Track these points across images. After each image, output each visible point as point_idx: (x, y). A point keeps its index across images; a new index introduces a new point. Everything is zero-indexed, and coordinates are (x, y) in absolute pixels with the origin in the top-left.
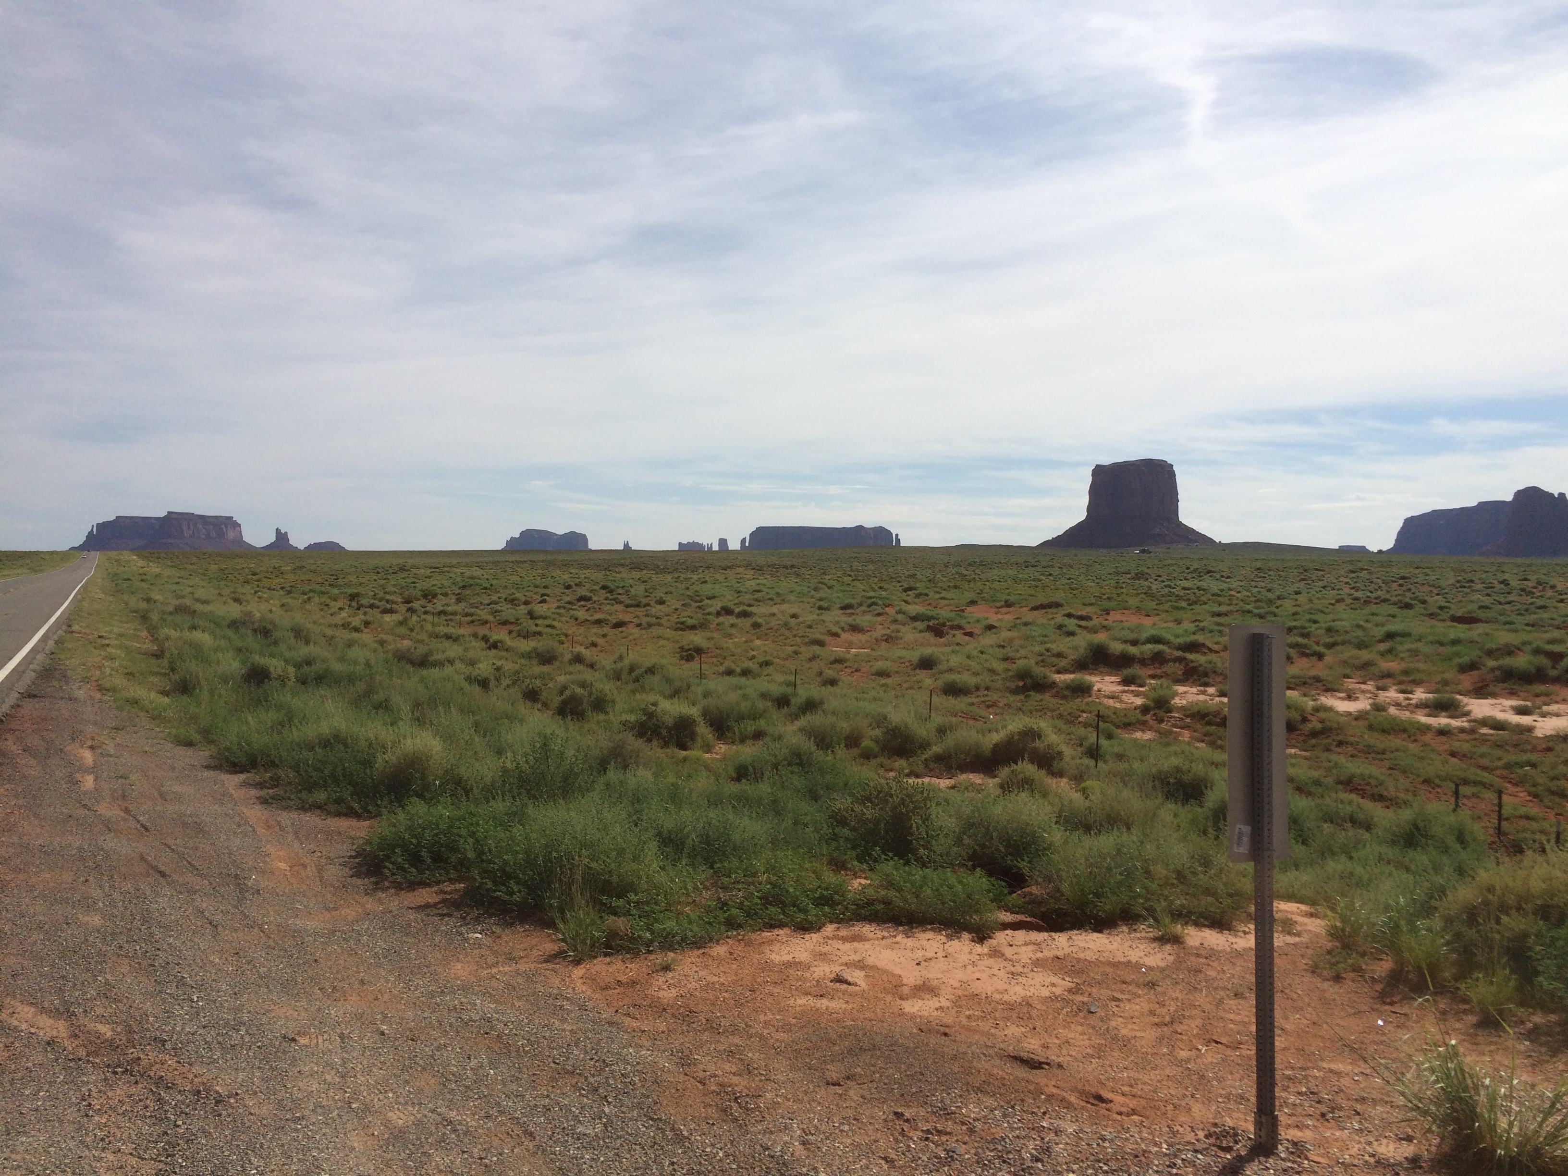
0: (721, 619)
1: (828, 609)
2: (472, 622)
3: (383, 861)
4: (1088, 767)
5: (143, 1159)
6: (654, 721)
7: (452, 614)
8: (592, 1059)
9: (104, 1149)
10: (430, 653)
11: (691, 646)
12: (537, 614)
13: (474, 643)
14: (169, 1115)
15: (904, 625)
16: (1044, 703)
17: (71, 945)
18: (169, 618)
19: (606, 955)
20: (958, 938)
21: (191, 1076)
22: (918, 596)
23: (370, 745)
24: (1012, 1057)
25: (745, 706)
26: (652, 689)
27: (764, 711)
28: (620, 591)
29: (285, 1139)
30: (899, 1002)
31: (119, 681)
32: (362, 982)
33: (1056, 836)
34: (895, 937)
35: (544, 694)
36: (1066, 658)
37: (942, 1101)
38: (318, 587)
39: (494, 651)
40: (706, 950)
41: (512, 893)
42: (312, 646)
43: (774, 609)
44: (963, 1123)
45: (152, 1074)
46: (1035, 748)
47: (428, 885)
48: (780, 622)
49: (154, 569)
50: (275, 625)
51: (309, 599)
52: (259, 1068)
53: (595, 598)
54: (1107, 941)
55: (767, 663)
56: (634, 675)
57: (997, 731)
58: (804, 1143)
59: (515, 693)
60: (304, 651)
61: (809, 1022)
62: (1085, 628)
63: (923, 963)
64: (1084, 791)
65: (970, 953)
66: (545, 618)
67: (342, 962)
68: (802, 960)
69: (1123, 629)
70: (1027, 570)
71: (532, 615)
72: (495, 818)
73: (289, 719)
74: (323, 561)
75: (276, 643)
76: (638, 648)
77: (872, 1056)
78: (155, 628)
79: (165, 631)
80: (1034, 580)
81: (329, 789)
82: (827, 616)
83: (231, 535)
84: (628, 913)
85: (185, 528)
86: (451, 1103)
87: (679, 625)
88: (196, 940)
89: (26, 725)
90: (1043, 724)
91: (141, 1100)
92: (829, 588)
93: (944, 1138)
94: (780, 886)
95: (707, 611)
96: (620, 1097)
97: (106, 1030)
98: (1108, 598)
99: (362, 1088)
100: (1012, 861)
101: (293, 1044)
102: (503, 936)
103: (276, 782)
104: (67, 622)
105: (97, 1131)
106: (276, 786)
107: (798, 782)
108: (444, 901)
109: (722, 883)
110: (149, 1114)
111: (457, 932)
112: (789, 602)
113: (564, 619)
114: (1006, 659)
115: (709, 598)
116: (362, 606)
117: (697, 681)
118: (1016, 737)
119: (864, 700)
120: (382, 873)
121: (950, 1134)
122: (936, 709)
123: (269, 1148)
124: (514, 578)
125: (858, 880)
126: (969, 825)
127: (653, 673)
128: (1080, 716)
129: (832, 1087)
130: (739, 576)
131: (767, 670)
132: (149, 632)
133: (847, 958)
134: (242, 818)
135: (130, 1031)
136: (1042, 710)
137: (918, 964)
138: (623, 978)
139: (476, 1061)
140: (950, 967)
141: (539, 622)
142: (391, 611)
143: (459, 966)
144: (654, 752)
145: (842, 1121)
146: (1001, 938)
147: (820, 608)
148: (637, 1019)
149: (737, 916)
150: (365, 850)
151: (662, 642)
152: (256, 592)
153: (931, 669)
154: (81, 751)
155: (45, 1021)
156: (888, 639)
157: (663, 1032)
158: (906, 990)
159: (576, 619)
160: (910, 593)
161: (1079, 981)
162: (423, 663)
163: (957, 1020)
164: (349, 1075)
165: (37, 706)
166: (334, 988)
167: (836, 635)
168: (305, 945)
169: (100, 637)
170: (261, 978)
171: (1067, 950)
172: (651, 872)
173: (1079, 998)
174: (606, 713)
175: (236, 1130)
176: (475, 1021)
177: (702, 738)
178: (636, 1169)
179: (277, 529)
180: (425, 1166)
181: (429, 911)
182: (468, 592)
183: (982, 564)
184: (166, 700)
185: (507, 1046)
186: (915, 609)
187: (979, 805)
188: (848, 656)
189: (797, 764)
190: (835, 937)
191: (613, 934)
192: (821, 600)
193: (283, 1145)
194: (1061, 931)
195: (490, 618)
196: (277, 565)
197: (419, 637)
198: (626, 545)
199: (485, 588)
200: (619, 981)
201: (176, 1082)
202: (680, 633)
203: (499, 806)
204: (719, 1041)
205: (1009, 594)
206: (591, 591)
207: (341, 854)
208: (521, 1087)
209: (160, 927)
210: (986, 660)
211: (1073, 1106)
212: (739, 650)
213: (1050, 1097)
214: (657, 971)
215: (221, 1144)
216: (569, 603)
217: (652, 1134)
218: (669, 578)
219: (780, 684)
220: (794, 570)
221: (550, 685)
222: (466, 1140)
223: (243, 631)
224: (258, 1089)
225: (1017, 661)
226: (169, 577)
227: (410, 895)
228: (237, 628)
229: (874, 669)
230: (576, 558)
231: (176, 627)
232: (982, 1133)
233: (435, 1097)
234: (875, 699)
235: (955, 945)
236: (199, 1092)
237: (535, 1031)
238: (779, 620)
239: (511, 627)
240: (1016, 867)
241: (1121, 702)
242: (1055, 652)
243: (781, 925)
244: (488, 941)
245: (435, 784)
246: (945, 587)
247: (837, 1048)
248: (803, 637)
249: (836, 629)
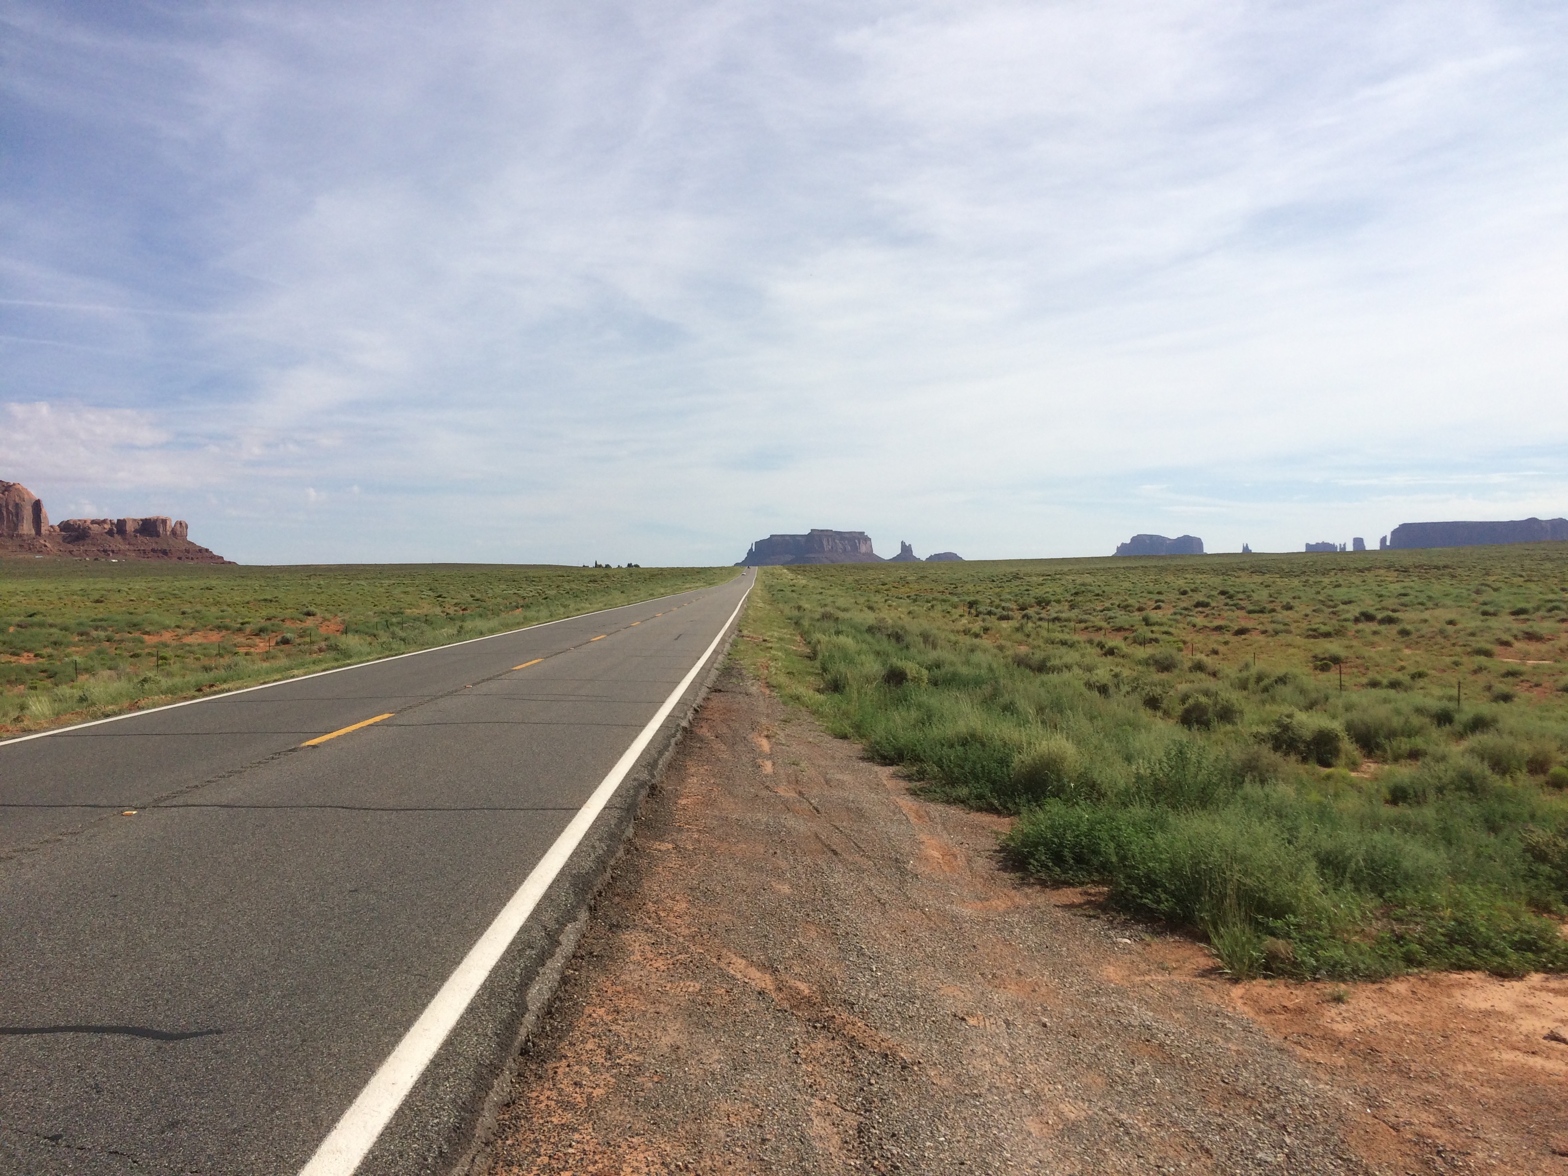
0: (1360, 626)
1: (1494, 614)
2: (1086, 628)
3: (1026, 858)
5: (846, 1110)
6: (1290, 734)
7: (1066, 620)
8: (1264, 1084)
9: (812, 1095)
10: (1047, 659)
11: (1327, 655)
12: (1152, 620)
13: (1089, 650)
14: (863, 1073)
17: (769, 908)
18: (818, 624)
19: (1266, 977)
21: (878, 1040)
23: (1005, 745)
25: (1397, 722)
26: (1284, 700)
27: (1422, 728)
28: (1241, 596)
29: (966, 1113)
31: (782, 679)
32: (1019, 973)
35: (1165, 702)
38: (939, 595)
39: (1109, 657)
40: (1383, 986)
41: (1159, 902)
42: (939, 650)
43: (1426, 615)
45: (845, 1033)
47: (1072, 885)
48: (1434, 629)
49: (802, 581)
50: (906, 631)
51: (933, 606)
52: (936, 1041)
53: (1213, 604)
55: (1420, 675)
56: (1262, 684)
59: (1136, 699)
60: (933, 655)
61: (1522, 1081)
66: (1161, 624)
67: (998, 951)
68: (1504, 1010)
71: (1147, 622)
72: (1135, 824)
73: (928, 718)
74: (942, 571)
75: (907, 647)
76: (1265, 656)
78: (808, 632)
79: (818, 636)
81: (970, 785)
82: (1493, 622)
83: (863, 549)
84: (1287, 936)
85: (825, 543)
86: (1120, 1106)
87: (1311, 633)
88: (869, 915)
89: (716, 715)
91: (839, 1056)
92: (1496, 590)
94: (1467, 924)
95: (1343, 617)
96: (1301, 1129)
97: (804, 988)
99: (1032, 1075)
101: (963, 1023)
102: (1153, 945)
103: (922, 775)
104: (738, 628)
105: (805, 1078)
106: (923, 780)
107: (1470, 809)
108: (1089, 902)
109: (1395, 914)
110: (846, 1069)
111: (1106, 935)
112: (1444, 607)
113: (1181, 626)
115: (1345, 603)
116: (980, 613)
117: (1337, 693)
119: (1550, 718)
120: (1027, 869)
123: (953, 1118)
124: (1127, 585)
127: (1285, 683)
129: (1560, 1157)
130: (1379, 579)
131: (1421, 683)
132: (802, 637)
133: (1562, 1014)
134: (896, 807)
135: (824, 992)
138: (1289, 1004)
139: (1140, 1067)
141: (1155, 628)
142: (1007, 618)
143: (1111, 969)
144: (1291, 765)
147: (1485, 613)
148: (1310, 1049)
149: (1418, 952)
150: (1008, 845)
151: (1291, 651)
152: (886, 601)
154: (760, 739)
155: (754, 973)
157: (1342, 1067)
159: (1194, 626)
162: (1041, 668)
164: (1018, 1060)
165: (722, 699)
166: (994, 975)
167: (1507, 644)
168: (963, 930)
169: (764, 641)
170: (928, 957)
172: (1311, 895)
174: (1234, 724)
175: (921, 1097)
176: (1134, 1027)
177: (1347, 755)
179: (902, 542)
180: (1102, 1164)
181: (1075, 910)
182: (1080, 598)
184: (822, 697)
185: (1170, 1056)
188: (1523, 668)
189: (1467, 788)
190: (1542, 989)
191: (1272, 956)
192: (1485, 604)
193: (965, 1118)
195: (1103, 624)
196: (903, 576)
197: (1035, 643)
198: (1246, 548)
199: (1098, 595)
200: (1284, 1007)
201: (866, 1043)
202: (1312, 640)
203: (1139, 812)
204: (1410, 1087)
206: (1209, 597)
207: (987, 847)
208: (1190, 1100)
209: (838, 900)
212: (1384, 660)
214: (1328, 1001)
215: (911, 1108)
216: (1186, 609)
218: (1296, 582)
219: (1440, 699)
220: (1448, 570)
221: (1171, 693)
222: (1140, 1145)
223: (878, 635)
224: (937, 1062)
226: (814, 587)
227: (1055, 892)
228: (873, 633)
229: (1561, 683)
230: (1191, 563)
231: (824, 632)
233: (1103, 1096)
236: (887, 1055)
237: (1197, 1045)
238: (1432, 627)
239: (1127, 634)
243: (1473, 968)
244: (1138, 947)
245: (1069, 786)
248: (1465, 646)
249: (1506, 637)
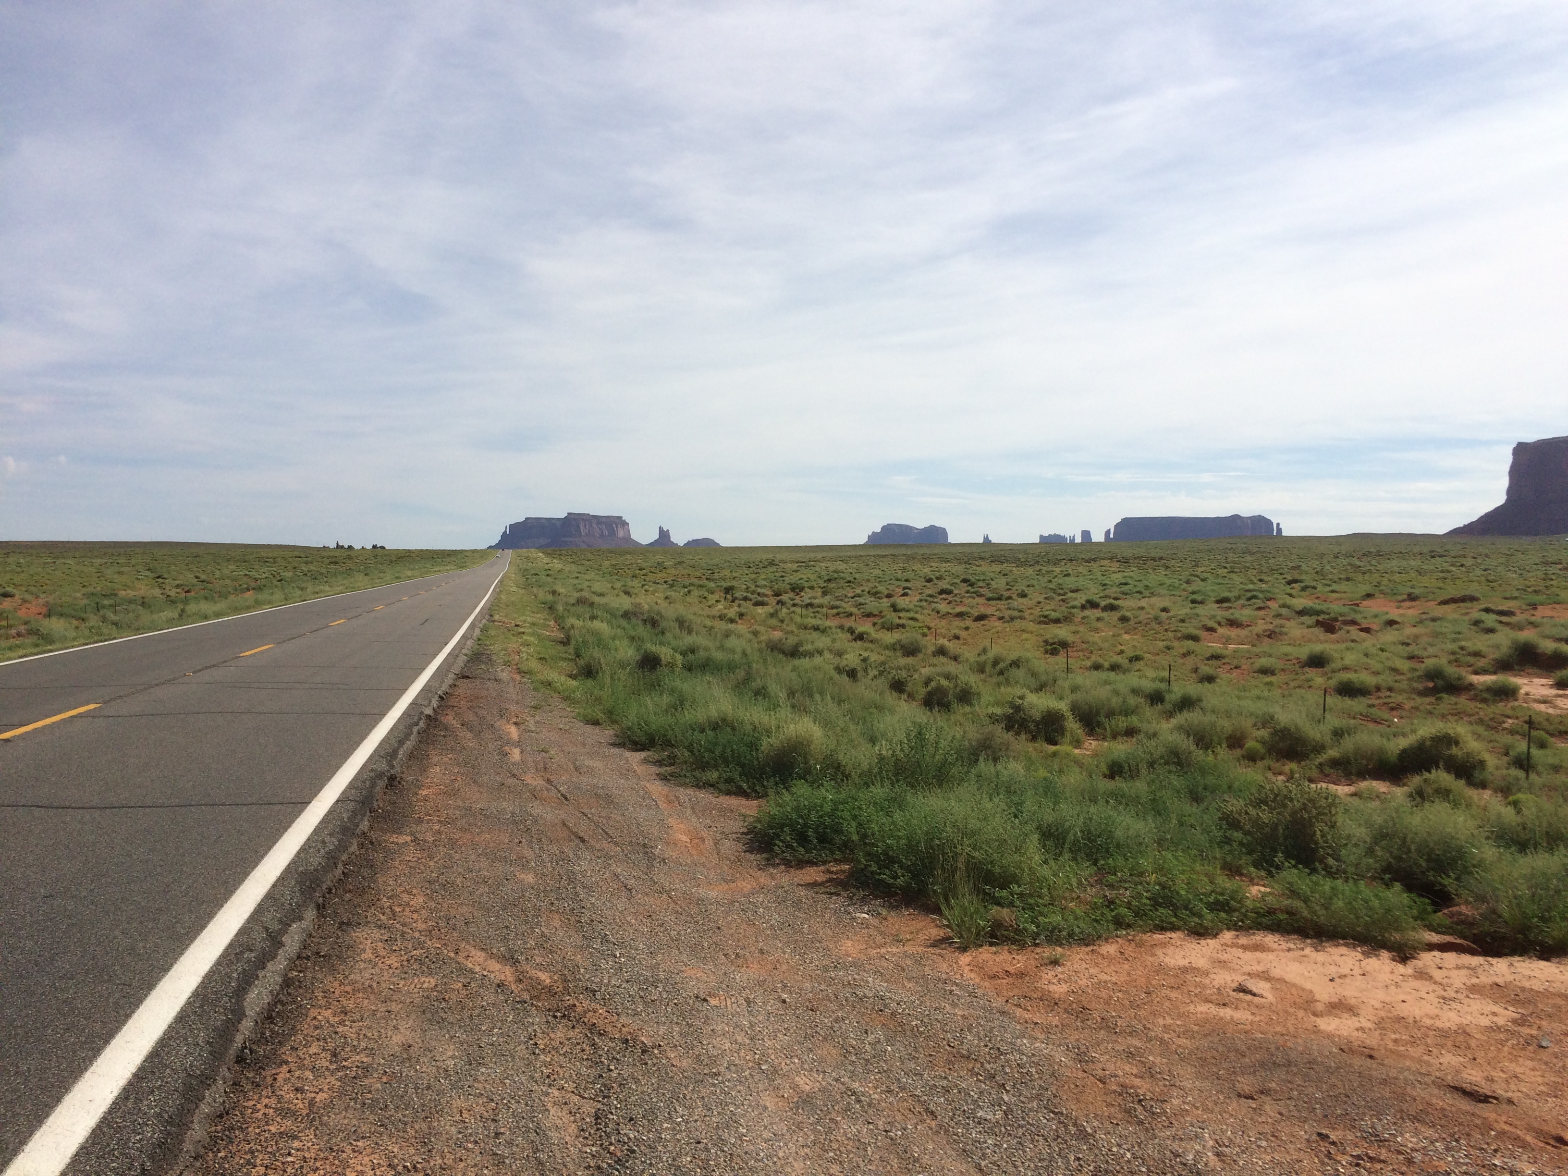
0: (1087, 613)
1: (1201, 603)
2: (838, 614)
3: (772, 839)
4: (1518, 779)
5: (584, 1098)
6: (1021, 714)
7: (818, 607)
8: (986, 1046)
9: (550, 1085)
10: (800, 644)
11: (1056, 640)
12: (899, 607)
13: (840, 635)
14: (603, 1060)
15: (1288, 619)
16: (1458, 706)
17: (511, 899)
18: (573, 609)
19: (992, 944)
20: (1377, 956)
21: (619, 1026)
22: (1304, 589)
23: (755, 728)
24: (1453, 1087)
25: (1115, 702)
26: (1017, 682)
27: (1137, 707)
28: (981, 584)
29: (704, 1092)
30: (1313, 1018)
31: (534, 665)
32: (762, 952)
33: (1489, 852)
34: (1303, 949)
35: (910, 684)
36: (1484, 657)
37: (1372, 1127)
38: (696, 580)
39: (859, 643)
40: (1095, 948)
41: (895, 877)
42: (694, 635)
43: (1143, 603)
44: (1399, 1153)
45: (586, 1020)
46: (1451, 755)
47: (815, 864)
48: (1150, 616)
49: (557, 564)
50: (661, 617)
51: (689, 592)
52: (677, 1023)
53: (956, 592)
54: (1557, 971)
55: (1137, 658)
56: (998, 668)
57: (1404, 735)
58: (1218, 1155)
59: (882, 683)
60: (689, 640)
61: (1214, 1031)
62: (1507, 624)
63: (1337, 980)
64: (1515, 804)
65: (1392, 973)
66: (908, 611)
67: (742, 931)
68: (1200, 966)
69: (1555, 625)
70: (1433, 561)
71: (895, 608)
72: (875, 804)
73: (680, 702)
74: (700, 557)
75: (662, 633)
76: (1001, 641)
77: (1287, 1072)
78: (562, 617)
79: (572, 621)
80: (1442, 571)
81: (720, 769)
82: (1200, 610)
83: (621, 533)
84: (1011, 904)
85: (582, 527)
86: (853, 1074)
87: (1042, 619)
88: (614, 902)
89: (463, 702)
90: (1460, 729)
91: (578, 1044)
92: (1203, 580)
93: (1378, 1166)
94: (1170, 888)
95: (1072, 604)
96: (1018, 1086)
97: (545, 977)
98: (1535, 591)
99: (770, 1051)
100: (1434, 876)
101: (705, 1004)
102: (889, 918)
103: (672, 760)
104: (489, 613)
105: (544, 1068)
106: (673, 765)
107: (1177, 782)
108: (830, 880)
109: (1107, 881)
110: (585, 1057)
111: (845, 911)
112: (1159, 595)
113: (926, 612)
114: (1411, 658)
115: (1073, 591)
116: (736, 598)
117: (1064, 675)
118: (1428, 743)
119: (1246, 698)
120: (772, 850)
121: (1384, 1162)
122: (1331, 709)
123: (691, 1098)
124: (877, 572)
125: (1256, 888)
126: (1382, 836)
127: (1018, 667)
128: (1504, 722)
129: (1245, 1100)
130: (1104, 569)
131: (1137, 665)
132: (555, 622)
133: (1250, 967)
134: (646, 793)
135: (566, 981)
136: (1459, 714)
137: (1331, 980)
138: (1011, 969)
139: (873, 1036)
140: (1369, 986)
141: (902, 614)
142: (762, 604)
143: (849, 943)
144: (1021, 744)
145: (1258, 1136)
146: (1428, 959)
147: (1193, 602)
148: (1028, 1011)
149: (1126, 915)
150: (755, 827)
151: (1025, 636)
152: (643, 586)
153: (1323, 667)
154: (508, 726)
155: (494, 965)
156: (1271, 635)
157: (1056, 1026)
158: (1320, 1007)
159: (938, 612)
160: (1293, 585)
161: (1524, 1012)
162: (794, 653)
163: (1382, 1043)
164: (758, 1037)
165: (470, 685)
166: (737, 955)
167: (1212, 630)
168: (708, 913)
169: (516, 626)
170: (673, 940)
171: (1510, 978)
172: (1033, 865)
173: (1525, 1031)
174: (972, 705)
175: (661, 1079)
176: (869, 998)
177: (1071, 733)
178: (1040, 1160)
179: (660, 528)
181: (817, 889)
182: (832, 585)
183: (1379, 554)
184: (574, 683)
185: (901, 1024)
186: (1300, 602)
187: (1394, 815)
188: (1225, 652)
189: (1174, 763)
190: (1233, 945)
191: (998, 925)
192: (1194, 593)
193: (703, 1098)
194: (1500, 957)
195: (854, 610)
196: (660, 560)
197: (789, 628)
198: (986, 539)
199: (849, 582)
200: (1007, 971)
201: (607, 1030)
202: (1044, 626)
203: (879, 791)
204: (1116, 1041)
205: (1412, 587)
206: (952, 585)
207: (735, 830)
208: (918, 1066)
209: (584, 887)
210: (1388, 659)
211: (1530, 1146)
212: (1106, 645)
213: (1501, 1134)
214: (1046, 964)
215: (649, 1091)
216: (931, 596)
217: (1054, 1127)
218: (1030, 571)
219: (1153, 680)
220: (1163, 562)
221: (915, 677)
222: (870, 1112)
223: (634, 620)
224: (677, 1043)
225: (1425, 660)
226: (570, 572)
227: (799, 872)
228: (629, 619)
229: (1257, 666)
230: (936, 552)
231: (578, 617)
232: (1422, 1164)
233: (837, 1067)
234: (1259, 698)
235: (1372, 963)
236: (627, 1040)
237: (927, 1012)
238: (1149, 613)
239: (876, 620)
240: (1440, 883)
241: (1555, 707)
242: (1471, 650)
243: (1174, 928)
244: (875, 922)
245: (815, 768)
246: (1336, 578)
247: (1247, 1060)
248: (1175, 631)
249: (1211, 624)
